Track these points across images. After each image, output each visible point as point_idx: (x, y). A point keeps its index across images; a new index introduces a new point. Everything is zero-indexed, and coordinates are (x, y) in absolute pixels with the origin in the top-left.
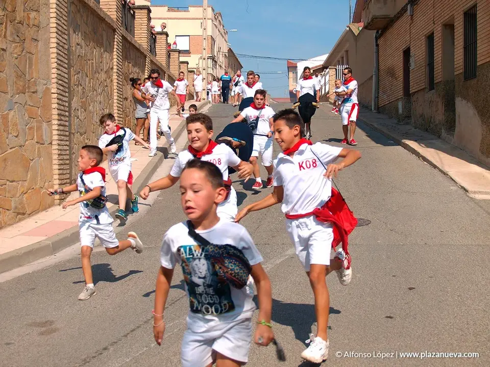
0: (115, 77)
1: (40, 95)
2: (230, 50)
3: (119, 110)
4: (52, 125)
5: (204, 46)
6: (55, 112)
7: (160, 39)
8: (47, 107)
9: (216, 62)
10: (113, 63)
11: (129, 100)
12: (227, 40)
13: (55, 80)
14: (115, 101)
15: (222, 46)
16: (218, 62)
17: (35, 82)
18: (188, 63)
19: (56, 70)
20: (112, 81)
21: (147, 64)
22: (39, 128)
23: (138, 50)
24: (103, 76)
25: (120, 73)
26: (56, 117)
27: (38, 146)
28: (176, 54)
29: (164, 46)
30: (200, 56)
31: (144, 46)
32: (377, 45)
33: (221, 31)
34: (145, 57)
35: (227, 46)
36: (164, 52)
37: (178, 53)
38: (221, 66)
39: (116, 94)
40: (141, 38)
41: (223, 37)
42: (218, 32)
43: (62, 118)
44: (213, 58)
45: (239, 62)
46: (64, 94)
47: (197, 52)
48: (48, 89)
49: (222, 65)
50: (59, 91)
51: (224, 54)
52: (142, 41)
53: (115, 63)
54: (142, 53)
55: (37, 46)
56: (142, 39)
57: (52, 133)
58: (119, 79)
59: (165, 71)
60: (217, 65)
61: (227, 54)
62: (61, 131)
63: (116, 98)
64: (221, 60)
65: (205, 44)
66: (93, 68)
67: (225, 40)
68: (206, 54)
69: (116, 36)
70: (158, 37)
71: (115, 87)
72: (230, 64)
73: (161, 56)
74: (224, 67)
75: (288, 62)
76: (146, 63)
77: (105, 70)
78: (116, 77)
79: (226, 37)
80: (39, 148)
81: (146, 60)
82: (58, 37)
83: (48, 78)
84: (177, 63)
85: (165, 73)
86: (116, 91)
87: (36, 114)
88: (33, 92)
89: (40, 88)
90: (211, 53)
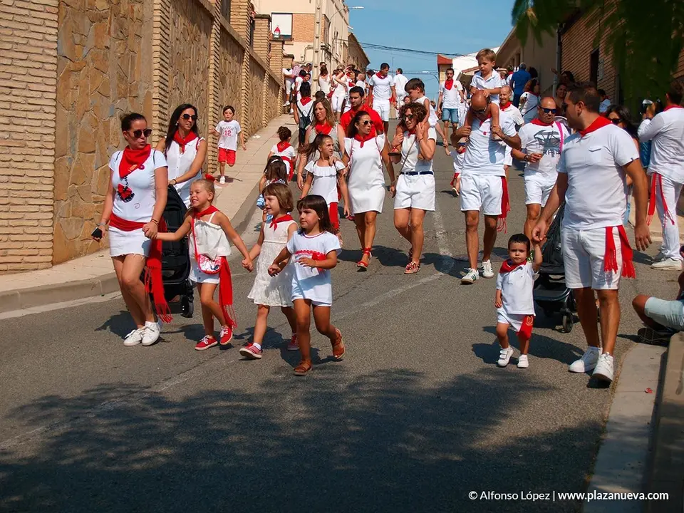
1: (141, 100)
3: (214, 121)
5: (317, 33)
6: (156, 121)
7: (261, 25)
9: (330, 54)
10: (209, 61)
12: (347, 21)
13: (156, 84)
14: (210, 110)
16: (334, 55)
17: (136, 85)
18: (293, 58)
19: (159, 71)
20: (208, 83)
21: (245, 60)
23: (236, 42)
24: (199, 77)
25: (217, 74)
26: (158, 127)
28: (279, 45)
29: (265, 34)
30: (306, 44)
32: (560, 44)
33: (339, 8)
34: (244, 50)
36: (265, 43)
37: (281, 43)
38: (337, 61)
39: (211, 101)
40: (238, 26)
41: (342, 17)
42: (335, 8)
43: (163, 127)
44: (326, 49)
45: (364, 54)
46: (164, 99)
47: (302, 39)
48: (149, 94)
49: (338, 59)
50: (161, 97)
52: (241, 30)
53: (212, 61)
54: (240, 46)
55: (139, 43)
56: (241, 27)
58: (216, 81)
59: (265, 68)
60: (332, 59)
63: (211, 105)
65: (319, 30)
66: (190, 69)
67: (345, 20)
68: (318, 44)
69: (214, 26)
70: (258, 21)
71: (211, 92)
73: (260, 49)
74: (341, 61)
75: (439, 57)
76: (244, 58)
77: (201, 70)
78: (213, 79)
79: (347, 16)
81: (244, 55)
82: (162, 33)
83: (150, 81)
84: (280, 56)
85: (265, 72)
86: (212, 96)
88: (134, 97)
89: (142, 93)
90: (324, 40)
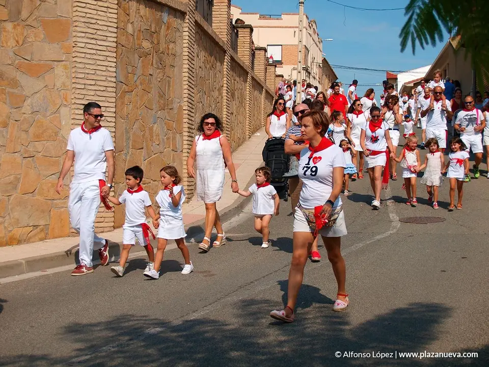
0: (224, 94)
1: (176, 111)
2: (324, 61)
4: (183, 136)
5: (300, 59)
6: (186, 125)
7: (259, 55)
8: (179, 122)
12: (321, 49)
13: (186, 99)
15: (317, 56)
16: (312, 73)
17: (172, 100)
19: (187, 90)
20: (222, 97)
21: (248, 80)
22: (174, 138)
23: (242, 68)
24: (216, 93)
26: (187, 130)
27: (174, 153)
28: (272, 68)
29: (263, 61)
30: (292, 67)
31: (246, 64)
33: (315, 40)
35: (321, 56)
36: (263, 67)
37: (274, 67)
38: (314, 78)
40: (243, 56)
41: (318, 46)
42: (312, 40)
43: (191, 130)
44: (306, 69)
45: (333, 72)
46: (192, 110)
47: (289, 63)
48: (181, 107)
50: (189, 108)
51: (318, 64)
52: (245, 59)
53: (225, 82)
54: (244, 70)
55: (173, 71)
56: (245, 56)
57: (183, 143)
58: (228, 96)
59: (263, 86)
60: (311, 76)
61: (321, 65)
62: (189, 141)
64: (315, 70)
65: (301, 57)
66: (209, 88)
67: (319, 49)
68: (300, 67)
69: (226, 57)
70: (257, 52)
73: (259, 71)
74: (317, 78)
75: (387, 73)
77: (217, 88)
78: (226, 94)
79: (321, 46)
80: (174, 155)
81: (248, 77)
82: (189, 63)
83: (181, 98)
84: (273, 76)
85: (263, 88)
87: (172, 127)
88: (171, 109)
89: (175, 106)
90: (304, 64)
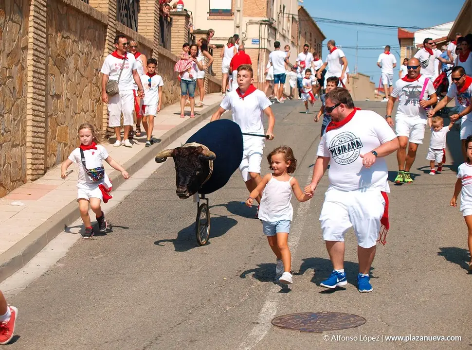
0: (29, 61)
2: (302, 11)
9: (275, 29)
10: (26, 41)
11: (64, 99)
14: (29, 101)
15: (288, 3)
16: (280, 30)
25: (41, 56)
30: (248, 19)
31: (101, 10)
34: (104, 27)
35: (296, 4)
38: (284, 36)
39: (30, 90)
44: (270, 24)
49: (286, 35)
51: (291, 16)
59: (152, 47)
60: (278, 34)
61: (296, 17)
63: (30, 95)
64: (286, 26)
71: (30, 79)
72: (303, 32)
74: (290, 37)
75: (399, 30)
76: (106, 36)
86: (30, 84)
